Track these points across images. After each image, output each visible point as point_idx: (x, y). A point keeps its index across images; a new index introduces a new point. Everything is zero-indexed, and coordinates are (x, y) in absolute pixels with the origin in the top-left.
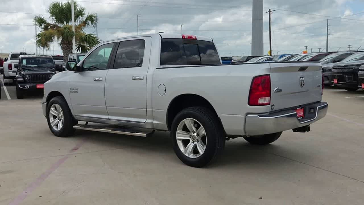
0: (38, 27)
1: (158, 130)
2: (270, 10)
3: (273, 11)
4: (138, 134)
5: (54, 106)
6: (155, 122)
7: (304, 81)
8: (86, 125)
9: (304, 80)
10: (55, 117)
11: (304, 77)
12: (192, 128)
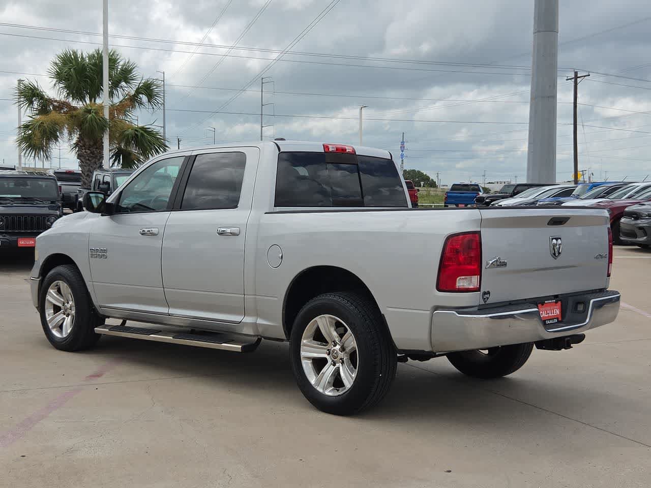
0: (25, 106)
1: (265, 338)
2: (576, 73)
3: (585, 76)
4: (225, 346)
5: (57, 285)
6: (260, 321)
7: (561, 246)
8: (122, 327)
9: (560, 244)
10: (57, 309)
11: (560, 238)
12: (331, 334)
